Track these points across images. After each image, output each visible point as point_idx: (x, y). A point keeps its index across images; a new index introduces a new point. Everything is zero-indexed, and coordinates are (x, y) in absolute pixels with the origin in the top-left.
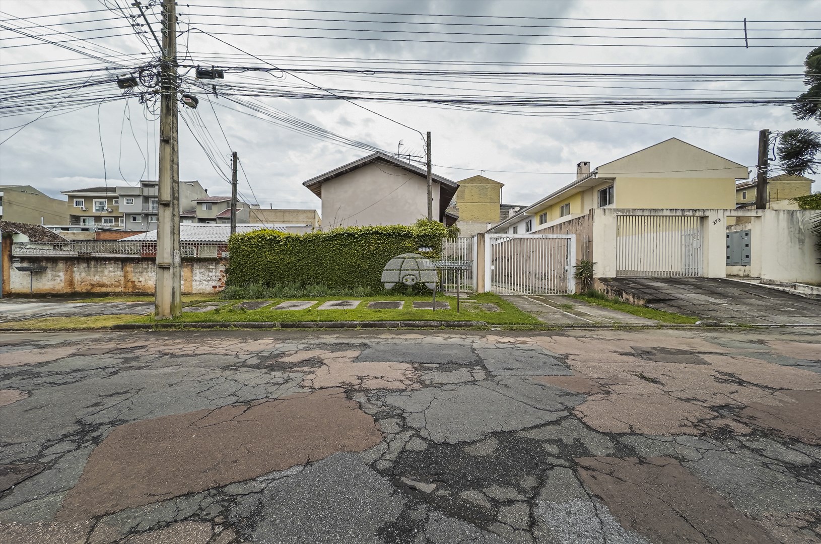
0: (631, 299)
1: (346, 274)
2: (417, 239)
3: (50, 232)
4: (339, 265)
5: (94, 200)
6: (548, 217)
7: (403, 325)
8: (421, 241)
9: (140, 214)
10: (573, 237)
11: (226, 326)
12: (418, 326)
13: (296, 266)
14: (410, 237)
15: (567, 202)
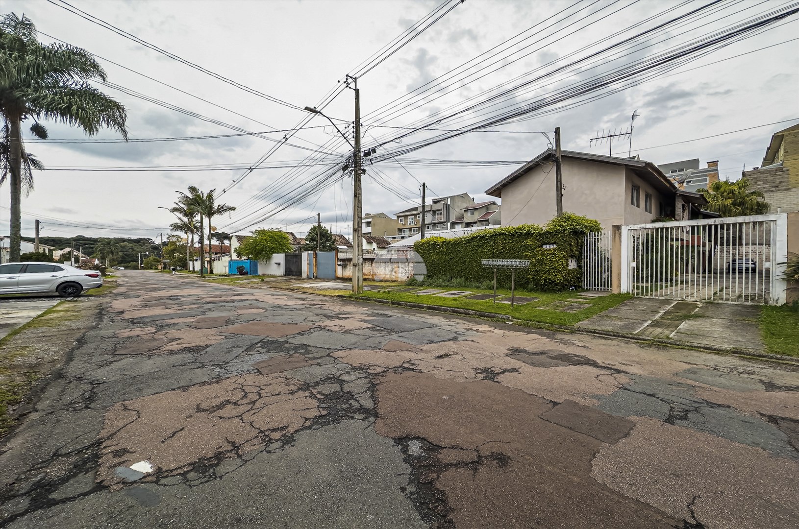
2: (538, 237)
3: (386, 241)
4: (476, 262)
5: (409, 217)
7: (451, 311)
8: (543, 238)
9: (431, 224)
11: (369, 300)
12: (460, 313)
13: (449, 263)
14: (532, 235)
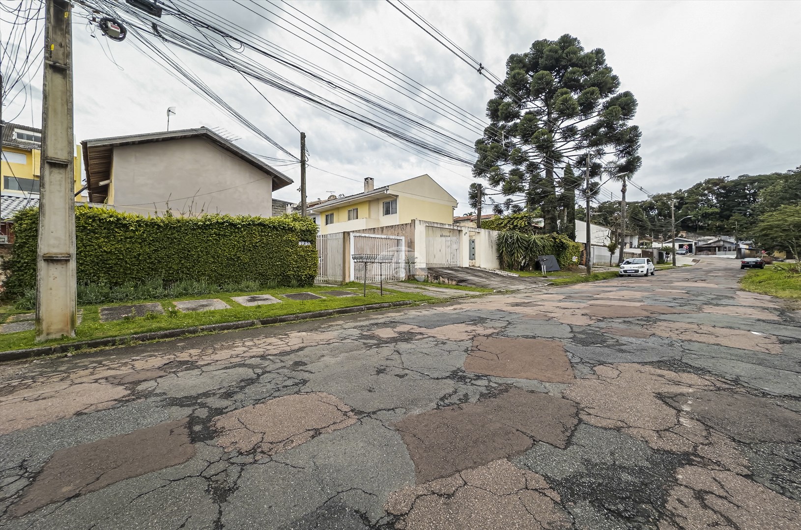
0: (446, 281)
1: (223, 268)
2: (299, 233)
6: (335, 218)
10: (403, 238)
14: (293, 231)
15: (355, 207)
